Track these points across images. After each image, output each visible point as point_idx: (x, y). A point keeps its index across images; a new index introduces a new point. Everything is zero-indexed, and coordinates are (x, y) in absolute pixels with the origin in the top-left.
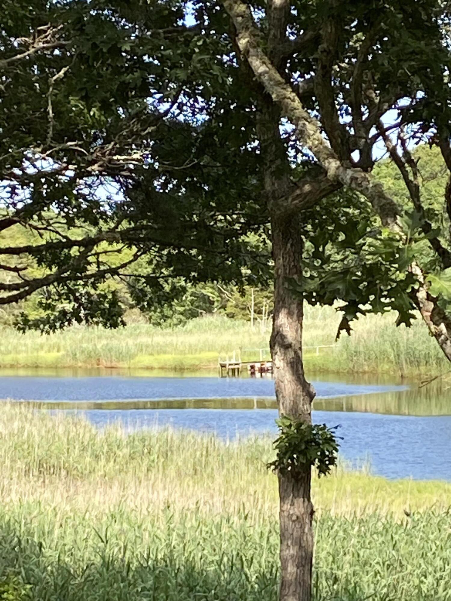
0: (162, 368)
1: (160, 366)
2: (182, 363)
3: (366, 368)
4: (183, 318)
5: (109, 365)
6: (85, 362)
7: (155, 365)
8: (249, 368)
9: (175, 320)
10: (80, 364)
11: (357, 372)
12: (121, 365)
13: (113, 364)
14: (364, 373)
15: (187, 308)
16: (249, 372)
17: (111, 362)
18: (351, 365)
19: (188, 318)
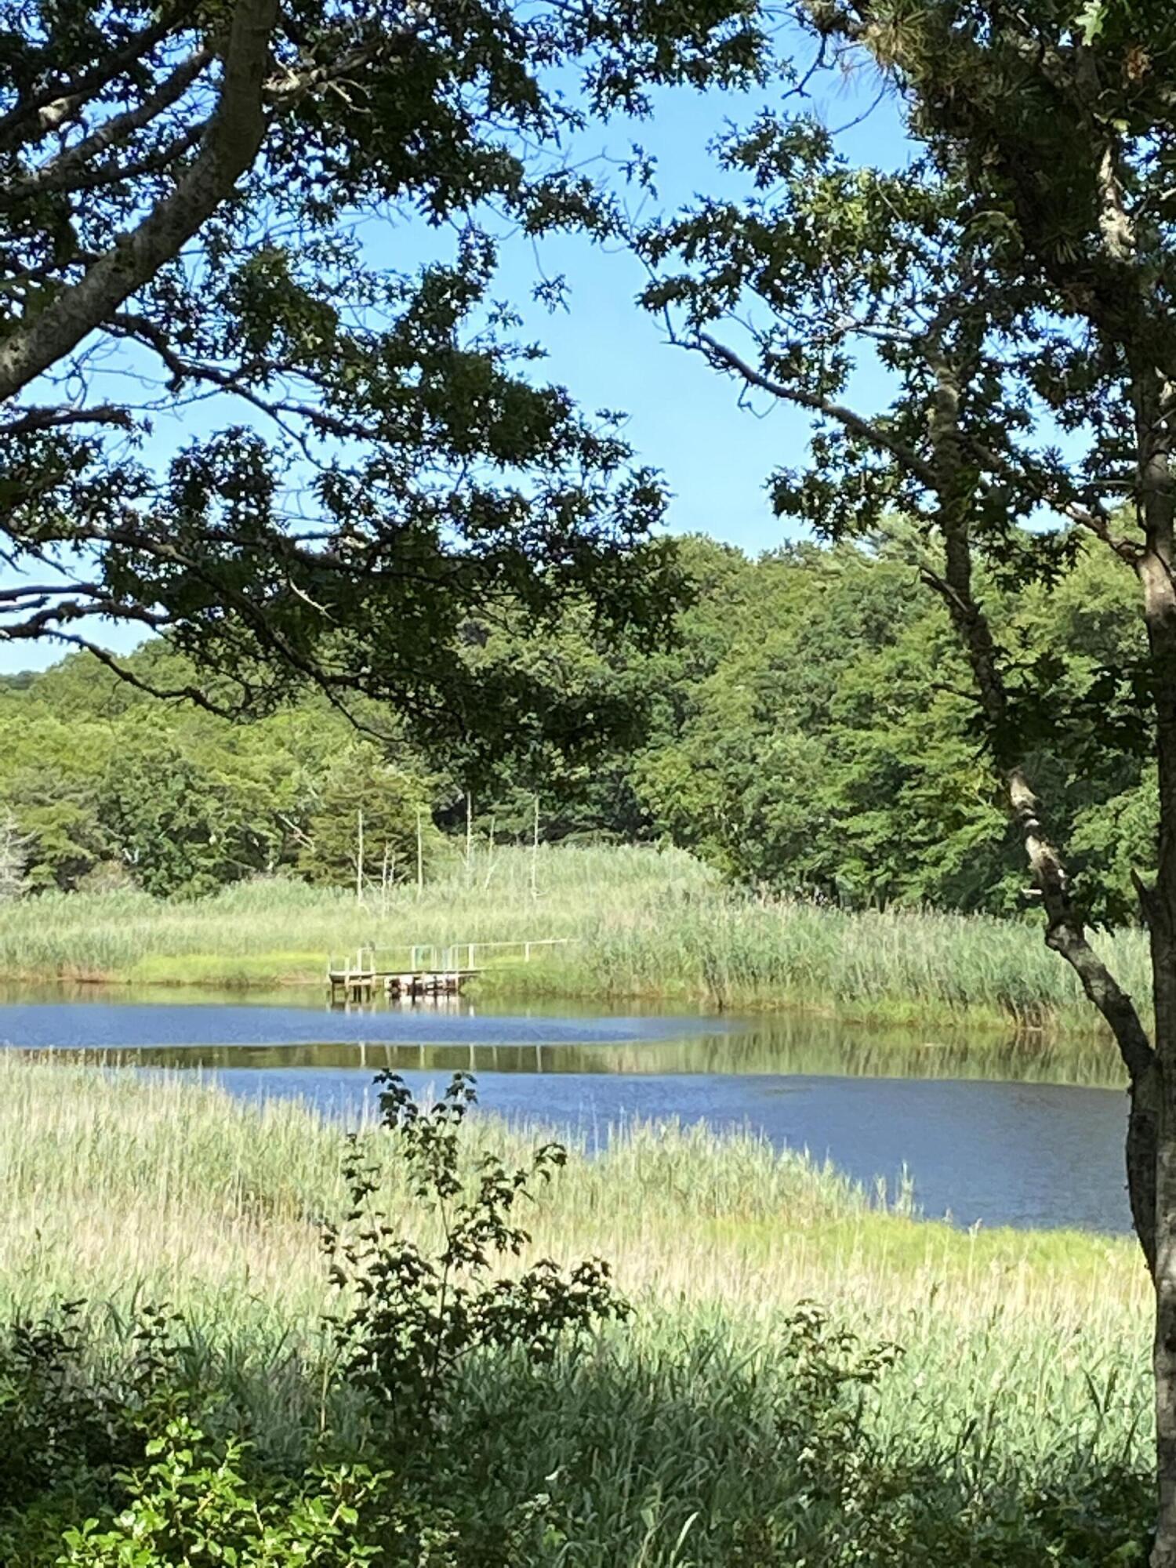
0: (198, 984)
1: (194, 979)
2: (242, 973)
3: (637, 988)
4: (214, 880)
5: (86, 976)
6: (34, 969)
7: (186, 978)
8: (387, 985)
9: (197, 884)
10: (23, 974)
11: (618, 996)
12: (110, 975)
13: (97, 974)
14: (633, 996)
15: (220, 860)
16: (388, 995)
17: (91, 970)
18: (605, 981)
19: (222, 881)
